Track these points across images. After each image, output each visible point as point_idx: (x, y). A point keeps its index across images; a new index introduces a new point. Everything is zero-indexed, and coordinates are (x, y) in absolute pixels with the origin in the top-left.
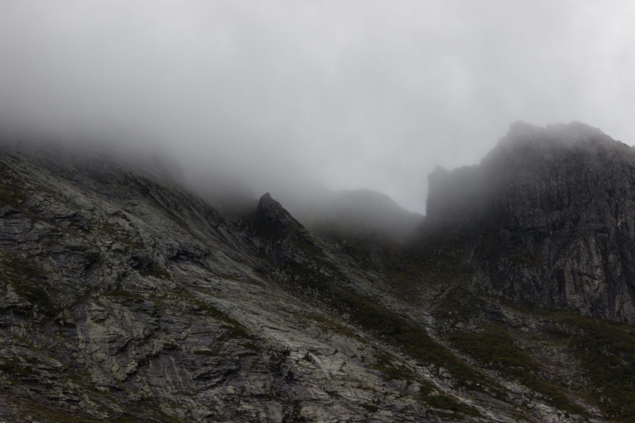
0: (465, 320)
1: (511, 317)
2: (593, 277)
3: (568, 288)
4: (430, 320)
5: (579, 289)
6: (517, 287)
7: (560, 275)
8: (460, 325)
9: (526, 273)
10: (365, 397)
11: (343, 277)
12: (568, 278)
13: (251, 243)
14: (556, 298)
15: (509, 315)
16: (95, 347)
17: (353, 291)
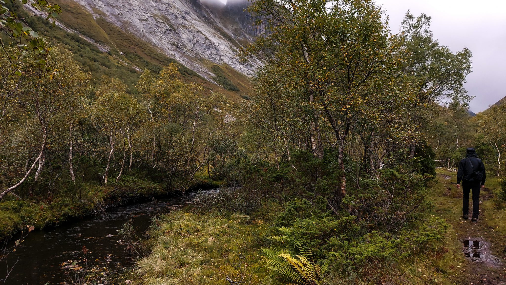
0: (240, 37)
1: (247, 37)
2: (263, 31)
3: (258, 32)
4: (233, 35)
5: (260, 33)
6: (248, 29)
7: (257, 29)
8: (239, 38)
9: (249, 26)
10: (231, 56)
11: (216, 22)
12: (258, 30)
13: (193, 8)
14: (255, 34)
15: (247, 36)
16: (185, 40)
17: (218, 26)
